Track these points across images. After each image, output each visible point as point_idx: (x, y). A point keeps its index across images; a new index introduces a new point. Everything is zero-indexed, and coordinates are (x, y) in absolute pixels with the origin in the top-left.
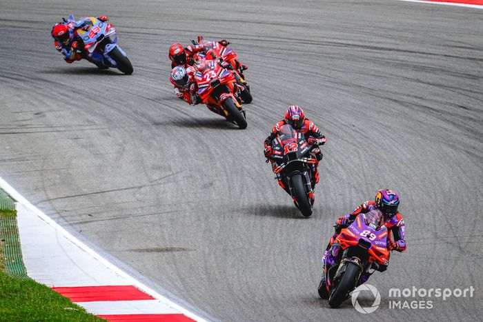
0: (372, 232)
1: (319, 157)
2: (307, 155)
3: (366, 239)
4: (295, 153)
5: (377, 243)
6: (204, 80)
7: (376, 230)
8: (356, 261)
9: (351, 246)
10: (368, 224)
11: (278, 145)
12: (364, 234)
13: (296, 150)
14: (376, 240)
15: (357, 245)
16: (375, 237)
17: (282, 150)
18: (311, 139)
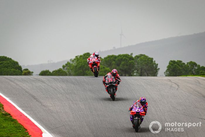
0: (139, 109)
1: (118, 83)
2: (115, 83)
3: (138, 111)
4: (112, 82)
5: (141, 111)
6: (92, 60)
7: (139, 108)
8: (137, 118)
9: (135, 114)
10: (137, 107)
11: (107, 79)
12: (137, 110)
13: (112, 81)
14: (141, 110)
15: (136, 114)
16: (140, 110)
17: (108, 81)
18: (116, 78)
